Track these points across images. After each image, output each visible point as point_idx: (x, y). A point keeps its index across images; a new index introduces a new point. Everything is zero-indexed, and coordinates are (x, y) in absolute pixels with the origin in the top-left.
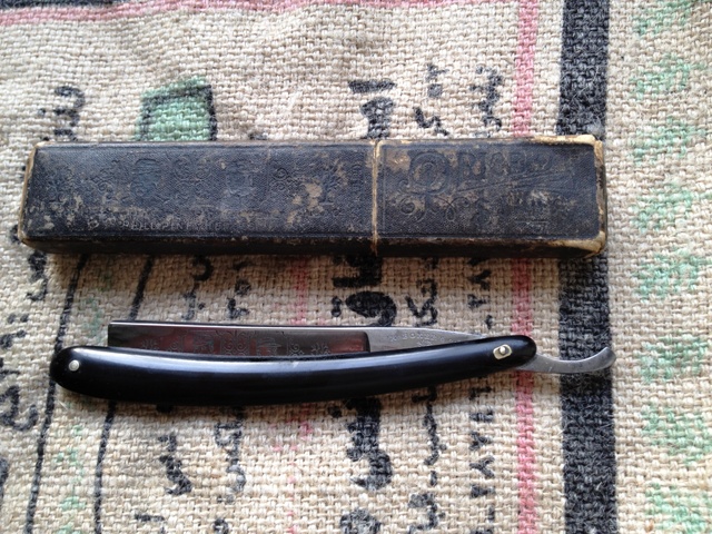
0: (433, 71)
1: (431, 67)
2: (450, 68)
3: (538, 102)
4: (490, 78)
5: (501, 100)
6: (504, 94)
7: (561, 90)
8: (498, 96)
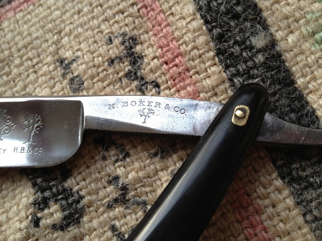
0: (64, 64)
1: (62, 61)
2: (79, 53)
3: (185, 42)
4: (123, 43)
5: (146, 60)
6: (147, 52)
7: (202, 17)
8: (141, 57)
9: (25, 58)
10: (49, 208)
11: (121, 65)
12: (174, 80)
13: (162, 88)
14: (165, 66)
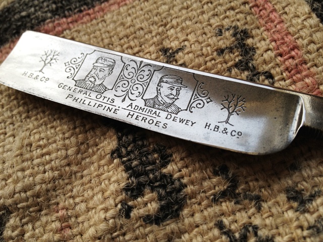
0: (168, 53)
3: (301, 37)
9: (125, 46)
10: (143, 195)
11: (231, 55)
12: (290, 72)
13: (276, 78)
14: (279, 58)
